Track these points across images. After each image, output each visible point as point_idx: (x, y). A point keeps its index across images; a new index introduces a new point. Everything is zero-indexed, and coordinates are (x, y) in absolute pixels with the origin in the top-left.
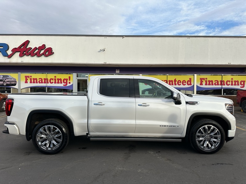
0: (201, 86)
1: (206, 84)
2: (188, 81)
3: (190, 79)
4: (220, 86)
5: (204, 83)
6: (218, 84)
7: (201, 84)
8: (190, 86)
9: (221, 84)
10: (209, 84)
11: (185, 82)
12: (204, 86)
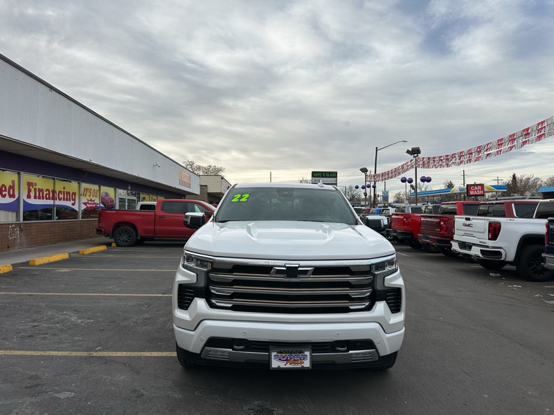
0: (29, 201)
1: (35, 198)
2: (10, 187)
3: (13, 182)
4: (50, 202)
5: (32, 194)
6: (49, 199)
7: (29, 197)
8: (12, 200)
9: (54, 198)
10: (39, 198)
11: (5, 191)
12: (32, 201)
